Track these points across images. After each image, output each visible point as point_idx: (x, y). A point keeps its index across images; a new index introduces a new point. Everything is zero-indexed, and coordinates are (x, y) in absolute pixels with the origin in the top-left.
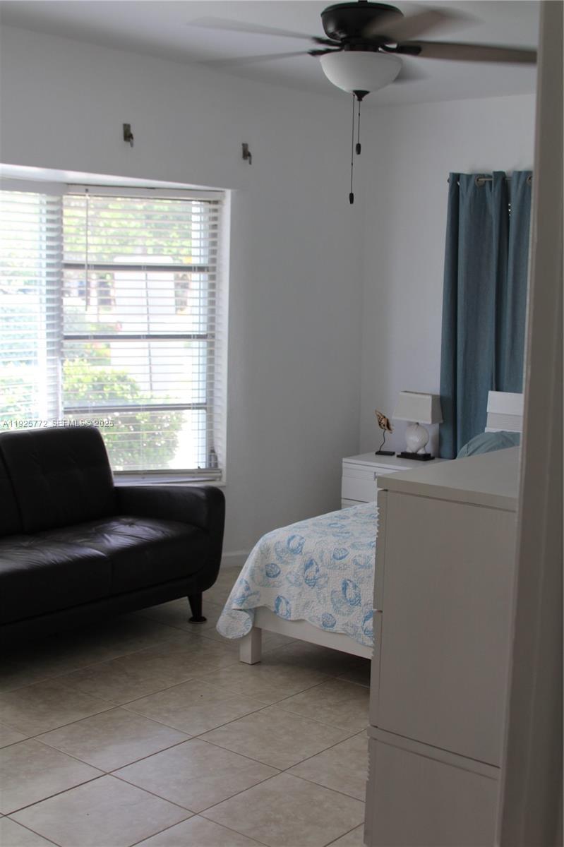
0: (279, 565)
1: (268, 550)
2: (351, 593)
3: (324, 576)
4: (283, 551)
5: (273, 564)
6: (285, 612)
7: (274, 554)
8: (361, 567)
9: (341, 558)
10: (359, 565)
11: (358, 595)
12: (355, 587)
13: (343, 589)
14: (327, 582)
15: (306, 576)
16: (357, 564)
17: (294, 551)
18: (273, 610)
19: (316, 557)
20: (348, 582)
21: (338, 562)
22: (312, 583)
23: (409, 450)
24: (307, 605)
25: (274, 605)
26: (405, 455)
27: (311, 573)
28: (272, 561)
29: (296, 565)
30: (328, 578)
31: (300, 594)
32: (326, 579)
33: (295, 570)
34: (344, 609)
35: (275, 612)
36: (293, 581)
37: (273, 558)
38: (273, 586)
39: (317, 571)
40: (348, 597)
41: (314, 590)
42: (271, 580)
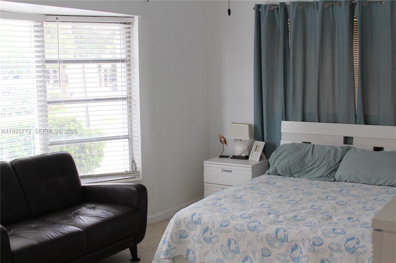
0: (187, 231)
1: (180, 222)
2: (233, 246)
3: (216, 236)
4: (189, 222)
5: (183, 230)
6: (192, 258)
7: (184, 225)
8: (239, 231)
9: (226, 226)
10: (238, 230)
11: (238, 248)
12: (236, 243)
13: (228, 244)
14: (218, 240)
15: (204, 237)
16: (236, 229)
17: (196, 223)
18: (185, 258)
19: (210, 226)
20: (231, 240)
21: (224, 228)
22: (209, 241)
23: (236, 154)
24: (206, 254)
25: (185, 254)
26: (234, 157)
27: (208, 235)
28: (183, 229)
29: (197, 231)
30: (219, 238)
31: (201, 248)
32: (217, 238)
33: (198, 234)
34: (230, 255)
35: (186, 258)
36: (196, 239)
37: (183, 227)
38: (184, 243)
39: (211, 234)
40: (231, 249)
41: (210, 245)
42: (183, 240)
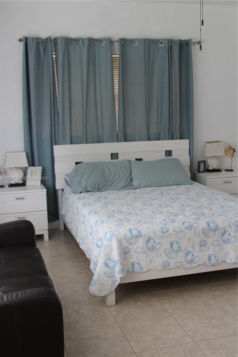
0: (129, 247)
1: (121, 240)
2: (175, 247)
3: (159, 243)
4: (130, 238)
5: (125, 247)
6: (139, 269)
7: (125, 242)
8: (179, 232)
9: (166, 232)
10: (178, 232)
11: (180, 247)
12: (177, 243)
13: (171, 246)
14: (161, 246)
15: (147, 246)
16: (176, 232)
17: (137, 237)
18: (132, 271)
19: (152, 236)
20: (173, 242)
21: (165, 234)
22: (152, 249)
24: (151, 261)
25: (131, 268)
27: (151, 244)
28: (125, 246)
29: (141, 243)
30: (162, 244)
31: (146, 257)
32: (160, 245)
33: (141, 246)
34: (173, 255)
35: (133, 272)
36: (140, 251)
37: (125, 244)
38: (129, 258)
39: (154, 242)
40: (174, 249)
41: (154, 252)
42: (127, 255)
